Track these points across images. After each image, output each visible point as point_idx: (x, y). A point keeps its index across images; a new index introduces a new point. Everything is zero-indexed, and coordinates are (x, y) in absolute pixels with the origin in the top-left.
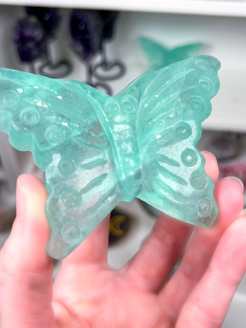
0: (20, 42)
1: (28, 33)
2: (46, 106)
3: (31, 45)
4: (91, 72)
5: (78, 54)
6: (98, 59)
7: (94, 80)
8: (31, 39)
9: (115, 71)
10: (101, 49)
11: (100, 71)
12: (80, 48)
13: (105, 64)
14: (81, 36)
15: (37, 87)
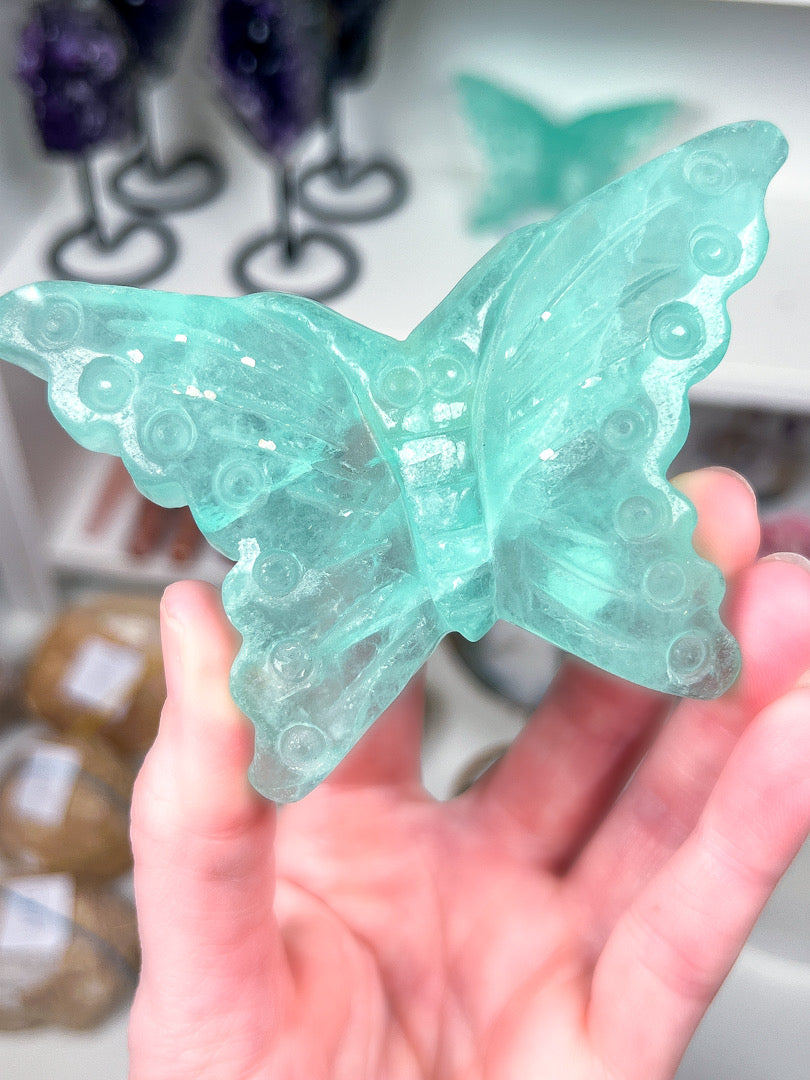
0: (42, 81)
1: (69, 48)
2: (210, 395)
3: (80, 92)
4: (289, 191)
5: (244, 126)
6: (313, 148)
7: (300, 221)
8: (82, 71)
9: (374, 190)
10: (325, 113)
11: (320, 191)
12: (252, 108)
13: (336, 167)
14: (255, 61)
15: (181, 338)
